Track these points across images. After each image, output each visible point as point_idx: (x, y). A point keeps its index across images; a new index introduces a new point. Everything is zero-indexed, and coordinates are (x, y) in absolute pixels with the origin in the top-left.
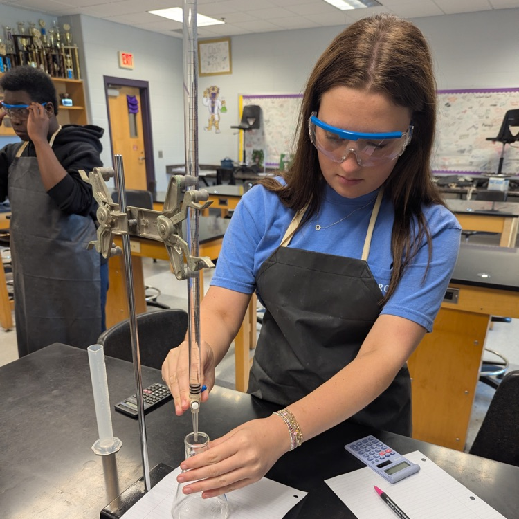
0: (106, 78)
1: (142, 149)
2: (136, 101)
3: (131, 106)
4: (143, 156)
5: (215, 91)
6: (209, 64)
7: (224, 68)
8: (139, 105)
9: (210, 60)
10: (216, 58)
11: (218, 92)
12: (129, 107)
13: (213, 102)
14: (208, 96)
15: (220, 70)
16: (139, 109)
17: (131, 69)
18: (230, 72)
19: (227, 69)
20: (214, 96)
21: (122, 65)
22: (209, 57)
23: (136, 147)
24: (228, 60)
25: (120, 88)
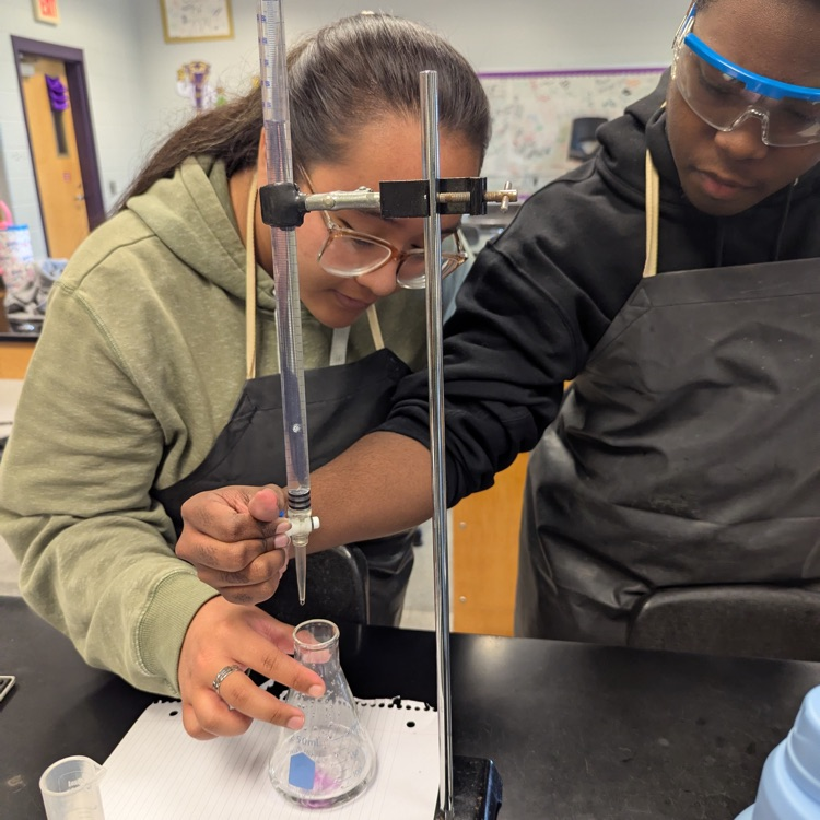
0: (15, 40)
1: (77, 179)
2: (61, 87)
3: (55, 97)
4: (80, 193)
5: (201, 70)
6: (185, 20)
7: (216, 28)
8: (66, 94)
9: (188, 14)
10: (200, 11)
11: (207, 71)
12: (51, 98)
13: (198, 90)
14: (187, 78)
15: (208, 32)
16: (68, 102)
17: (52, 25)
18: (231, 36)
19: (224, 30)
20: (198, 79)
21: (42, 17)
22: (185, 9)
23: (67, 176)
24: (223, 15)
25: (36, 61)
